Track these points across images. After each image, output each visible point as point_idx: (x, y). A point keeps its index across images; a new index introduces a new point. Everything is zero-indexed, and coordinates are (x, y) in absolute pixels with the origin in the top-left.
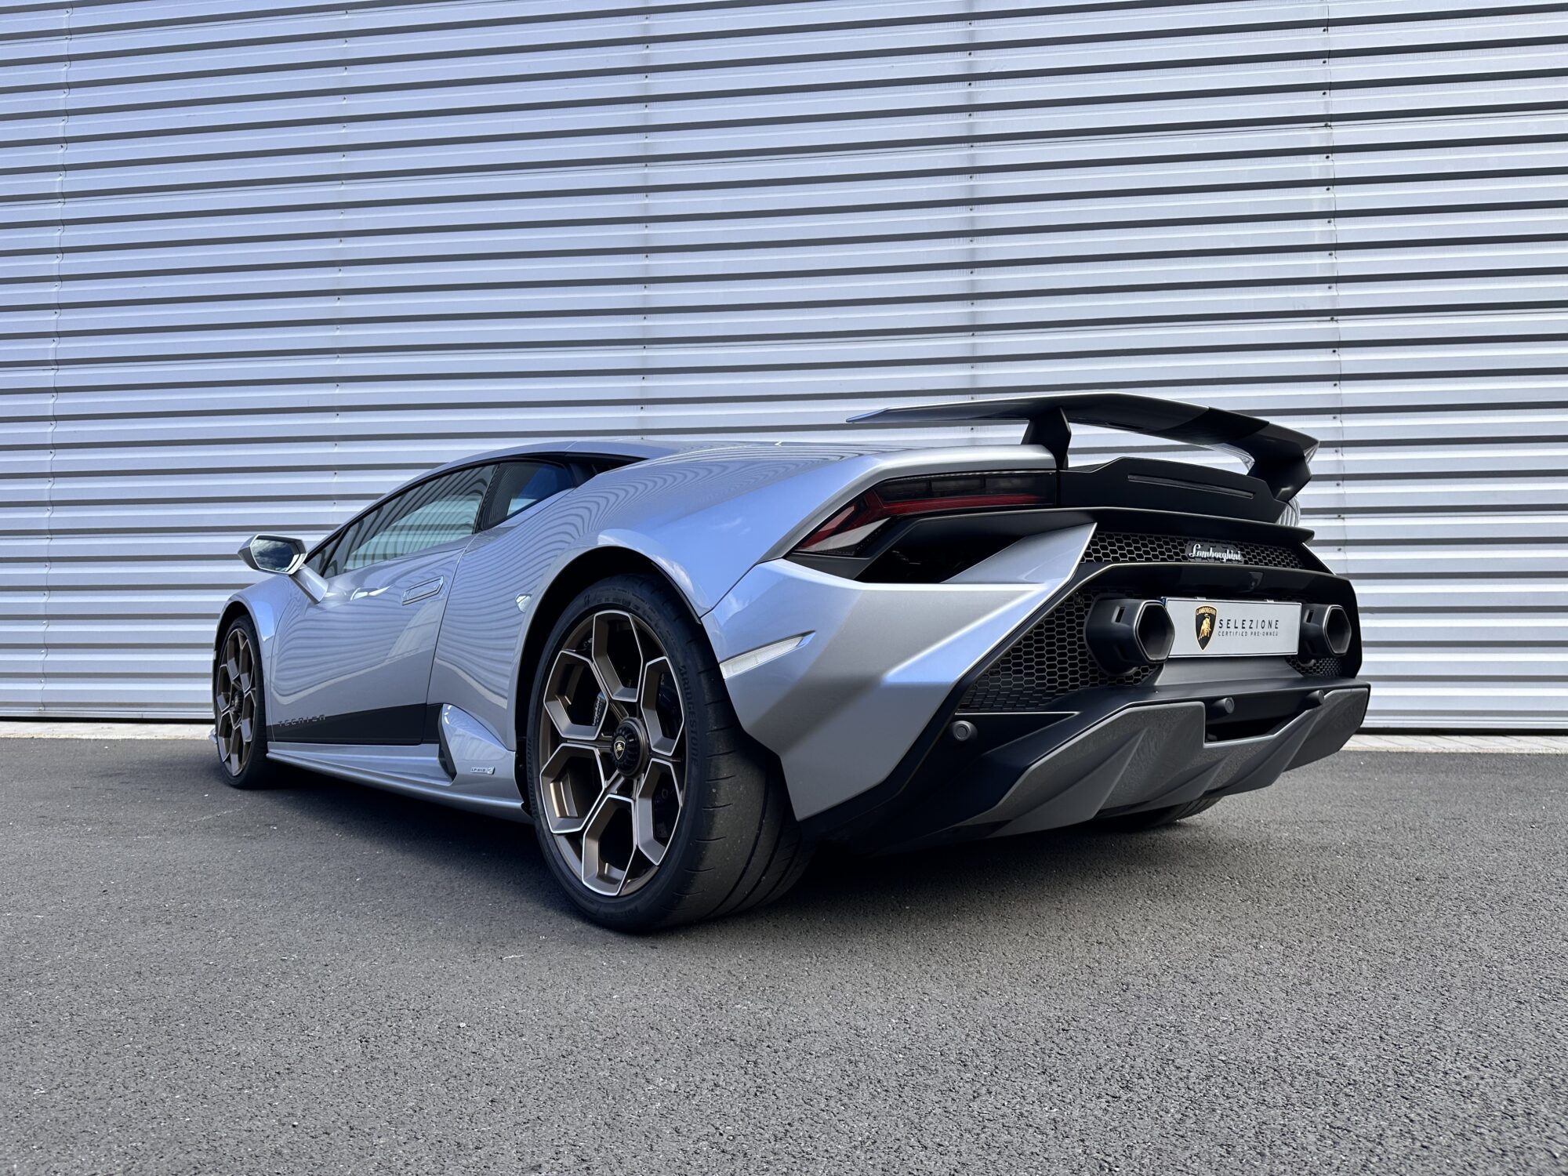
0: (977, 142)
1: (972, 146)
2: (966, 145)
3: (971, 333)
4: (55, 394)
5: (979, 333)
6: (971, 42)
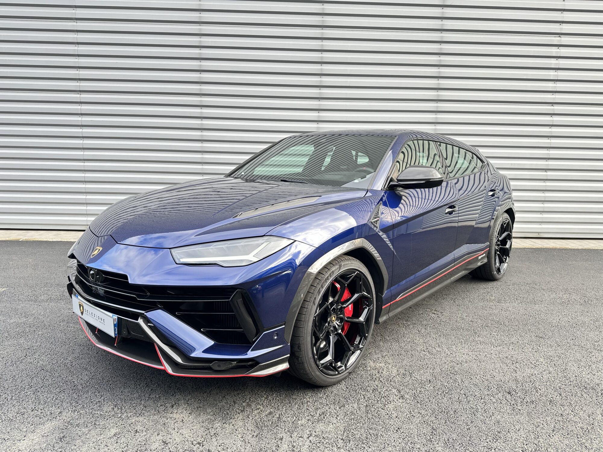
2: (439, 32)
3: (436, 102)
4: (80, 104)
5: (440, 102)
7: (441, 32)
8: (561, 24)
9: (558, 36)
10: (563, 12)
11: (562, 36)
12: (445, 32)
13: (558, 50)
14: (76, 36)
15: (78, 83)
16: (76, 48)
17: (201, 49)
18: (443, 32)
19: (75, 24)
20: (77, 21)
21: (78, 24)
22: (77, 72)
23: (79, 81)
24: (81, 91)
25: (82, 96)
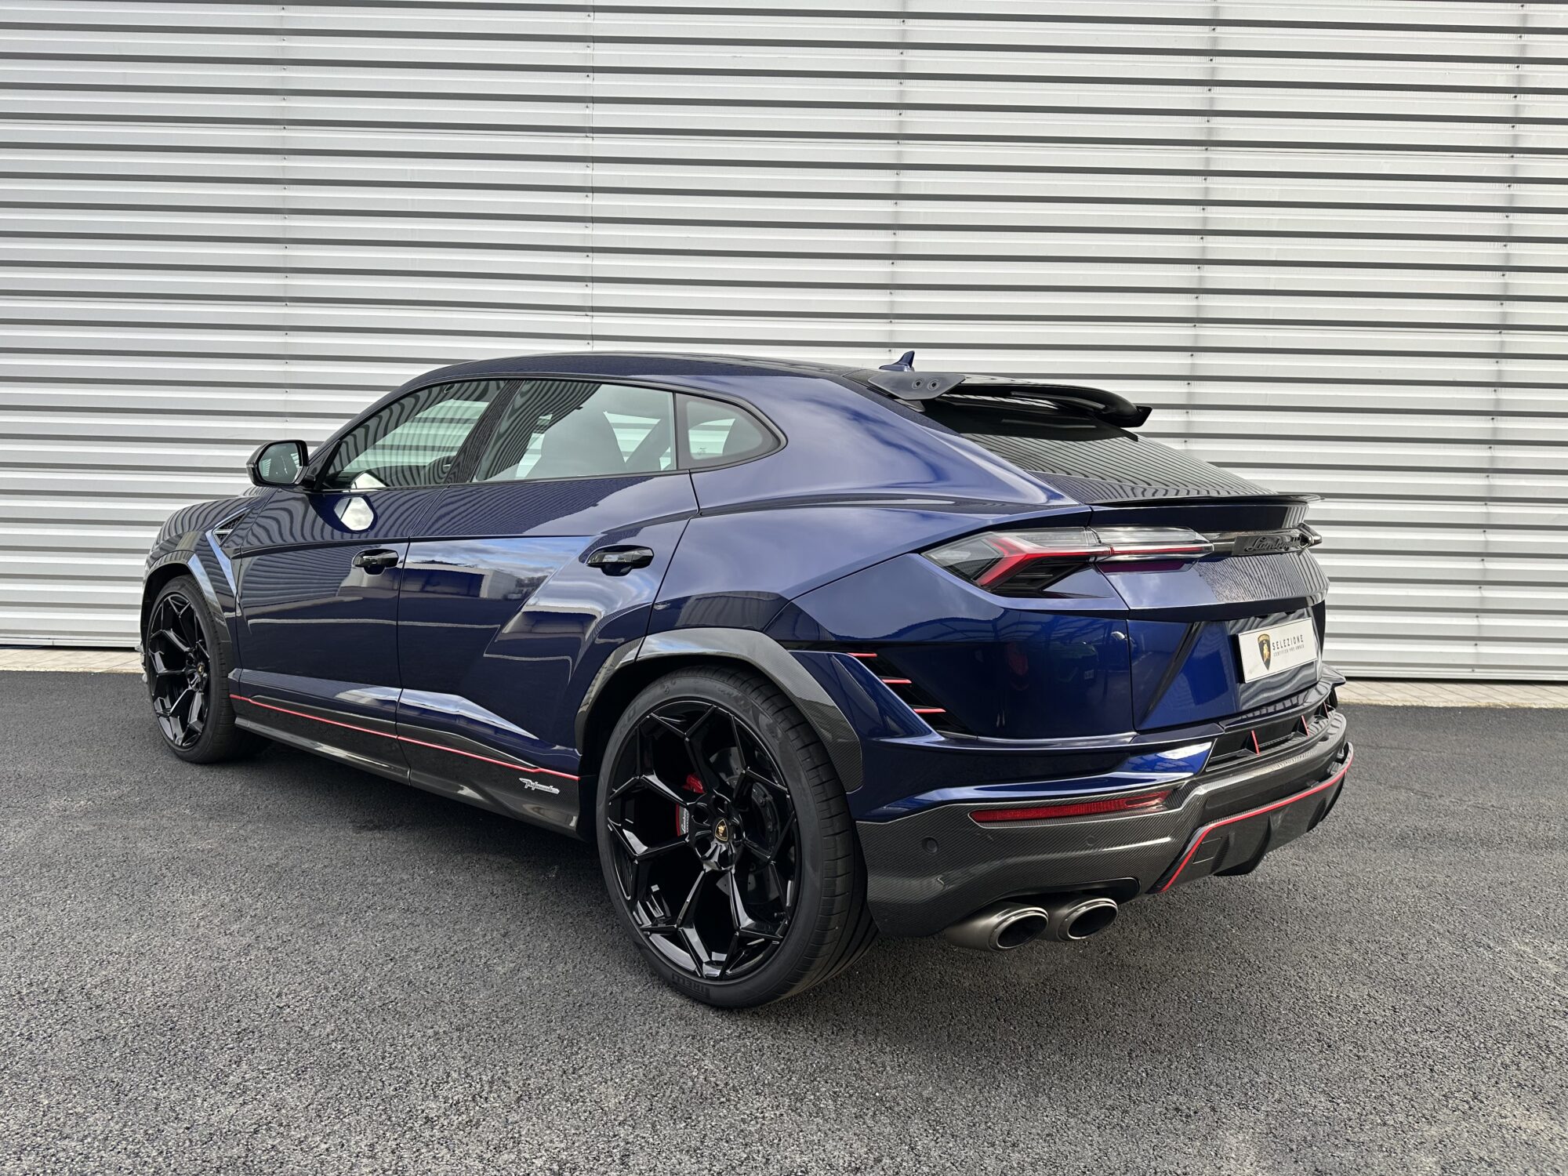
0: (1517, 153)
1: (1512, 157)
2: (1507, 155)
3: (1498, 331)
4: (590, 342)
5: (1506, 331)
6: (1522, 56)
7: (1511, 155)
12: (1522, 155)
14: (589, 172)
15: (587, 289)
16: (588, 201)
17: (898, 201)
18: (1515, 155)
19: (589, 141)
20: (595, 135)
21: (597, 142)
22: (588, 261)
23: (590, 284)
24: (593, 309)
25: (596, 320)
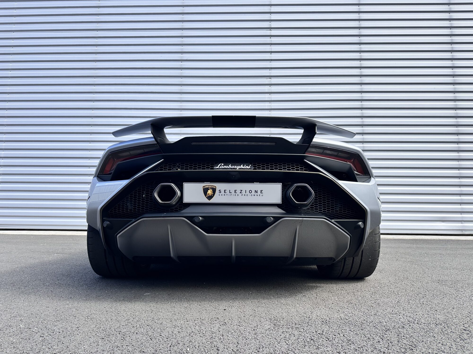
8: (271, 70)
9: (269, 78)
10: (271, 61)
11: (272, 78)
13: (270, 88)
18: (182, 78)
